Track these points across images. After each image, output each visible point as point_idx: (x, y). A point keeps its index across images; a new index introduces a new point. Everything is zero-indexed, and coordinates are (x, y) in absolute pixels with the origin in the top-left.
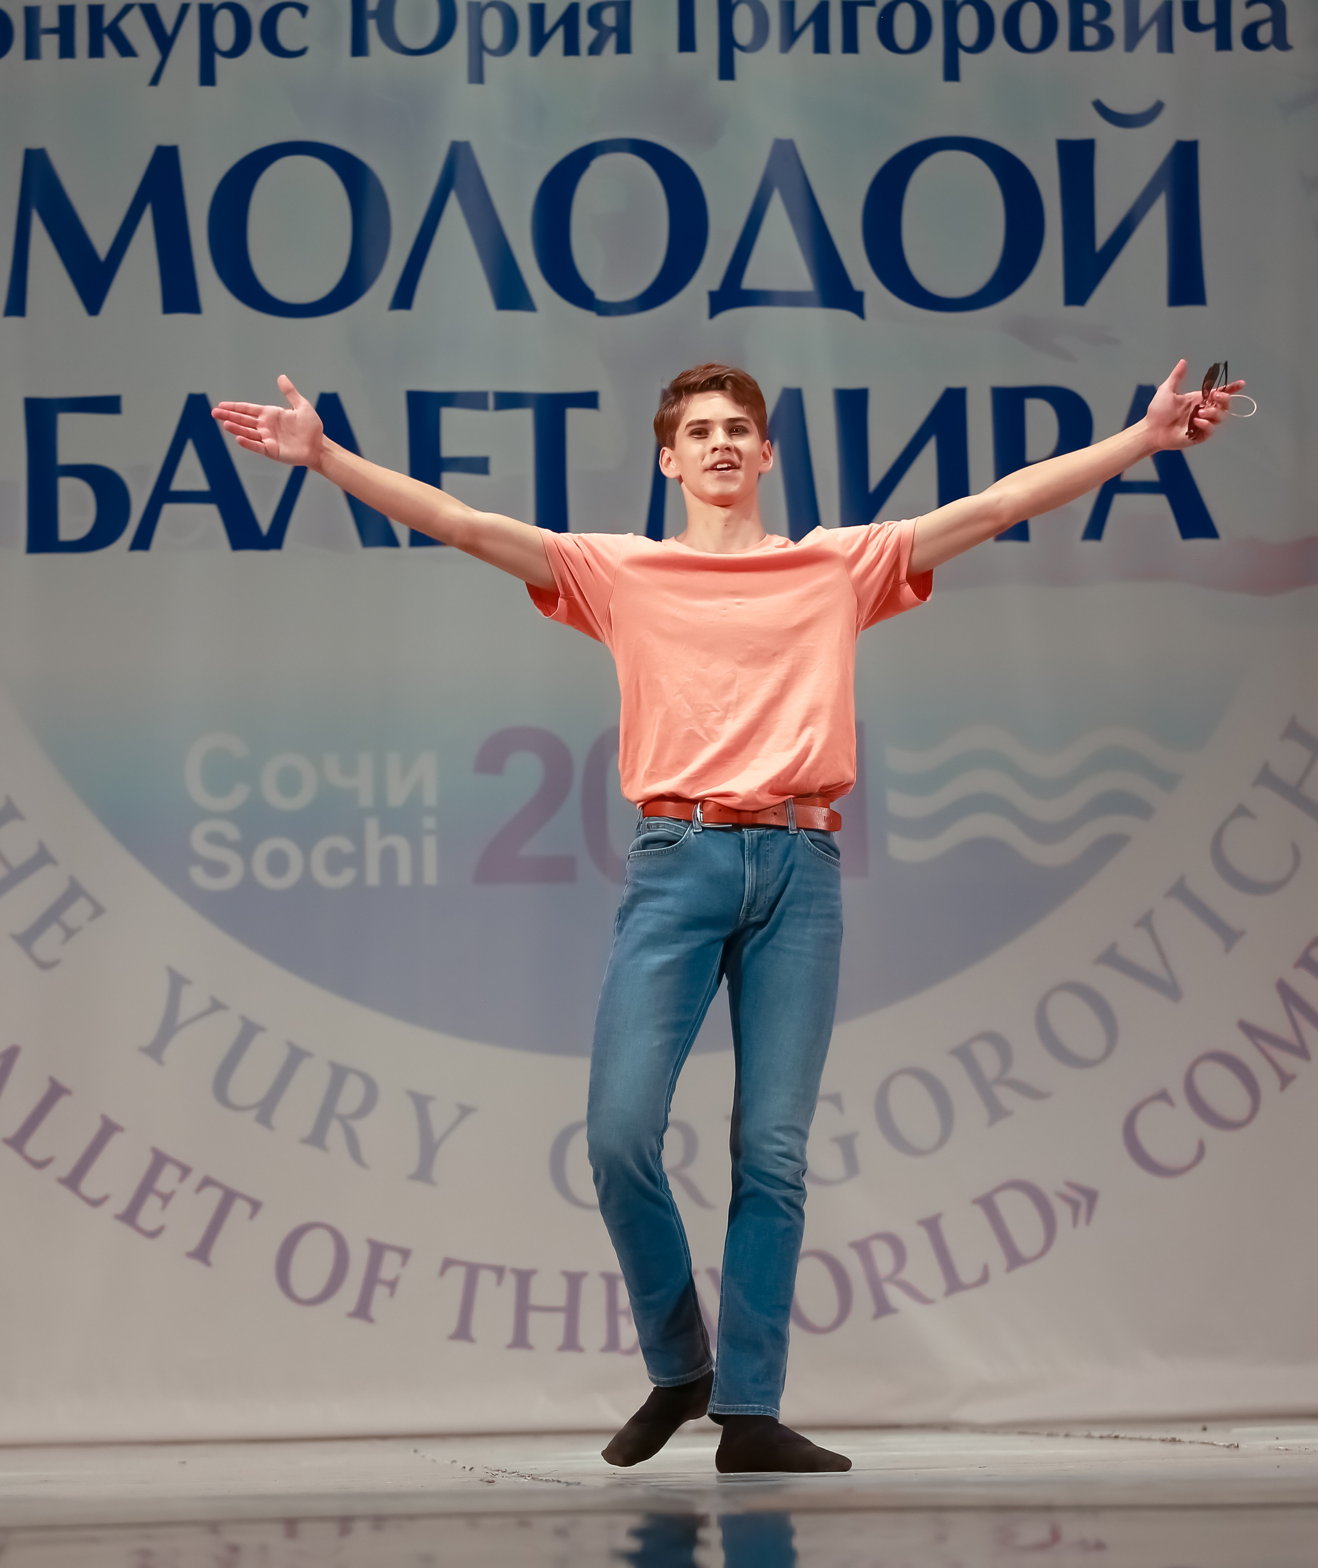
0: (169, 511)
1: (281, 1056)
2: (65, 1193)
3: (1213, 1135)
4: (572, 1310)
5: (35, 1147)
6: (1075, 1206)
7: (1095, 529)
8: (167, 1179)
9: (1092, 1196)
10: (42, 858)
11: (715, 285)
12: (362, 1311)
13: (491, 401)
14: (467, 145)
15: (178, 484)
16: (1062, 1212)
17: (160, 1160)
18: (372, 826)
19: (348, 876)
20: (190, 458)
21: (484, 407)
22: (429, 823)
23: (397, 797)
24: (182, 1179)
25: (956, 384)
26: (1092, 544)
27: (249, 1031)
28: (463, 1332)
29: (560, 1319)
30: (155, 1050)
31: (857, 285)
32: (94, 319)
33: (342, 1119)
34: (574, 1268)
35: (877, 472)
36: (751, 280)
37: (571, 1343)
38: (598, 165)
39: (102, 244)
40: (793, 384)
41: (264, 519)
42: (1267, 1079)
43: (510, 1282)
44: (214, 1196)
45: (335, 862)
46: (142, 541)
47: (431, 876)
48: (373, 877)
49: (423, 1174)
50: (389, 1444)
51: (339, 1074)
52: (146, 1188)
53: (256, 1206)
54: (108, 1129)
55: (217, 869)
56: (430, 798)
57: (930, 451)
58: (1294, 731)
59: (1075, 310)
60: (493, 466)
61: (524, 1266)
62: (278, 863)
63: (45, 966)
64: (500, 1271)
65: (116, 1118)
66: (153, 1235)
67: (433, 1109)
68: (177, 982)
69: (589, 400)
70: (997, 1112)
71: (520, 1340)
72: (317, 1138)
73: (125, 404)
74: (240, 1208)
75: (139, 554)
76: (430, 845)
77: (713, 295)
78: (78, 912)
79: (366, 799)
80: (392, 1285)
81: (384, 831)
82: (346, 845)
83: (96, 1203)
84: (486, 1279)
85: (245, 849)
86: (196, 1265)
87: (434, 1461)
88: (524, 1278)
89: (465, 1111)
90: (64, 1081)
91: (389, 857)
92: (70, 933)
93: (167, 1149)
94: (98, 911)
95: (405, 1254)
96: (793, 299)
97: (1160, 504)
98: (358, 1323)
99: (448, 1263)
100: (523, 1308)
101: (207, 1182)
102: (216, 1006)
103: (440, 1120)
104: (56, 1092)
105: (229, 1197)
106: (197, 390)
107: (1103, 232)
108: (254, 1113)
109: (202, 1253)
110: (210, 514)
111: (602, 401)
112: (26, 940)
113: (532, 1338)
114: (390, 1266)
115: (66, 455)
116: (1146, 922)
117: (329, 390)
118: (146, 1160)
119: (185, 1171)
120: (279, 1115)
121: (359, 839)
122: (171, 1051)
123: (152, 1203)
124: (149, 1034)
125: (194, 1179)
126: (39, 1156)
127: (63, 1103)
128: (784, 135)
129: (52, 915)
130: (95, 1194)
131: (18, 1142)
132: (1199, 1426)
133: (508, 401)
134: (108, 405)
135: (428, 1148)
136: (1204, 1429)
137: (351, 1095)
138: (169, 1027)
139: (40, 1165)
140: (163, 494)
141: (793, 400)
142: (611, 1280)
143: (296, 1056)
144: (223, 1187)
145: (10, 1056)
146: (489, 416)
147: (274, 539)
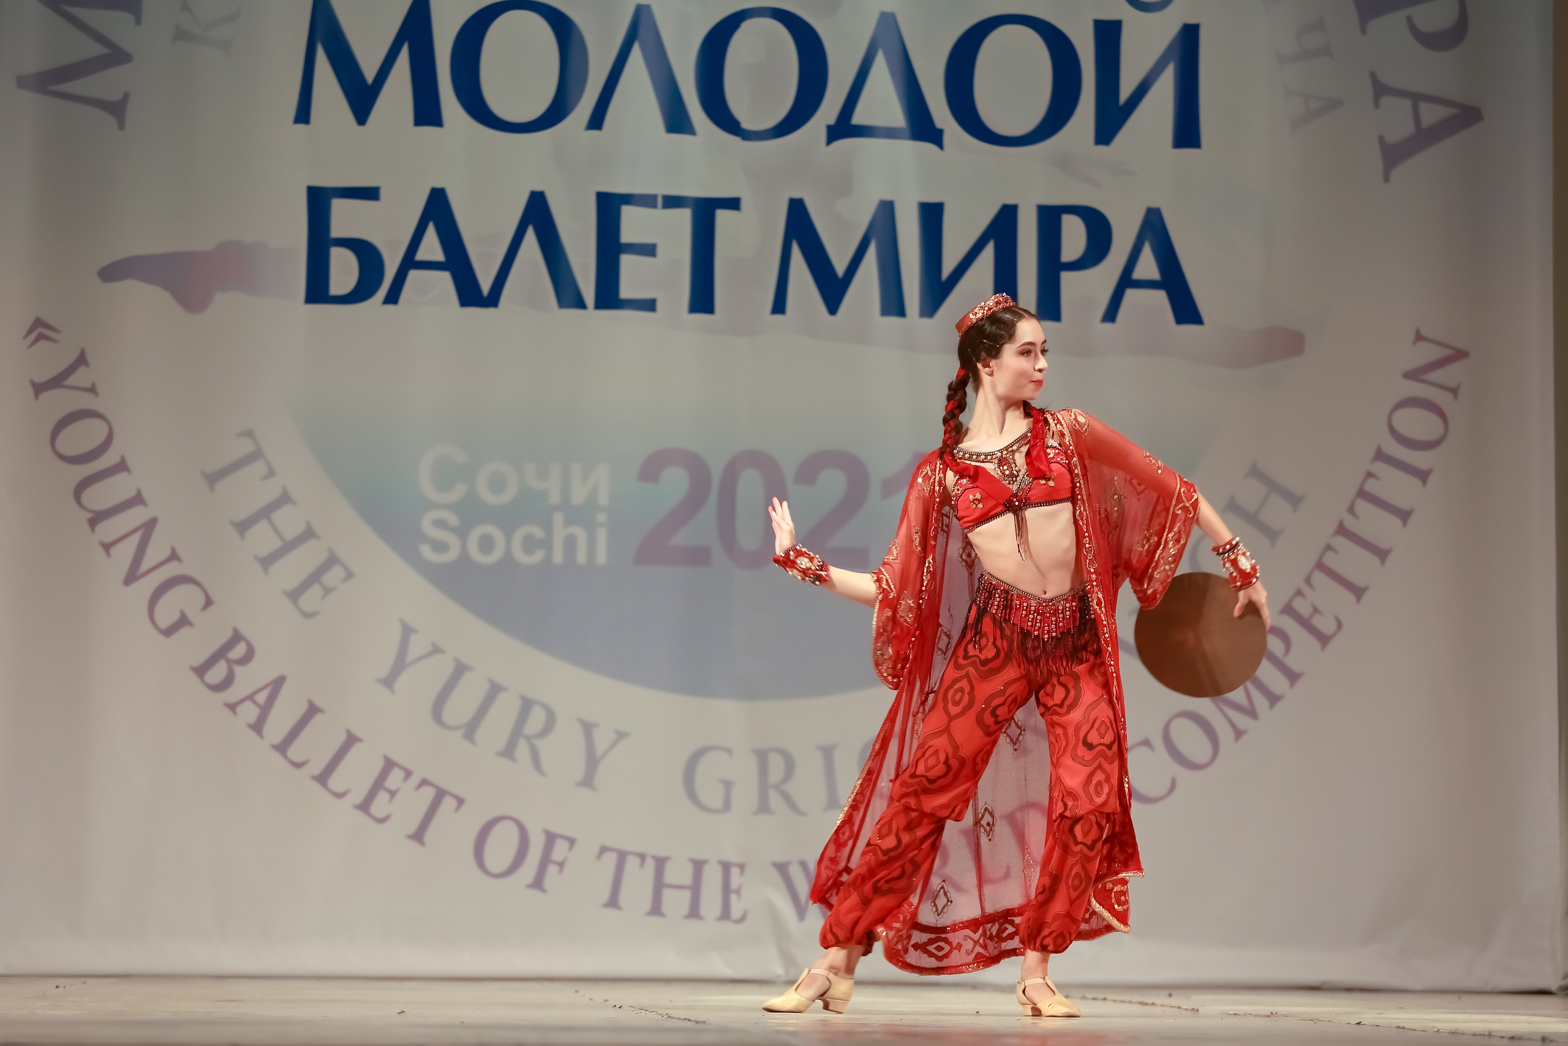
0: (413, 275)
1: (484, 689)
2: (317, 786)
3: (1182, 773)
4: (696, 888)
5: (296, 752)
7: (1110, 315)
8: (394, 779)
10: (309, 534)
11: (832, 120)
12: (538, 883)
13: (660, 202)
14: (648, 8)
15: (421, 255)
17: (389, 765)
18: (558, 519)
19: (539, 556)
20: (431, 236)
21: (655, 206)
22: (602, 518)
23: (578, 497)
24: (405, 780)
25: (1010, 201)
26: (1108, 326)
27: (460, 669)
28: (613, 902)
29: (686, 895)
30: (389, 682)
31: (939, 123)
32: (361, 128)
33: (528, 738)
34: (699, 856)
35: (948, 265)
36: (858, 119)
37: (694, 912)
38: (747, 26)
39: (370, 73)
40: (887, 197)
41: (486, 285)
42: (1224, 733)
43: (650, 865)
44: (429, 793)
45: (530, 545)
46: (393, 297)
47: (601, 558)
48: (558, 557)
49: (588, 781)
50: (556, 985)
51: (527, 704)
52: (378, 785)
53: (460, 802)
54: (351, 740)
55: (440, 547)
56: (603, 499)
57: (988, 252)
58: (1256, 472)
59: (1102, 148)
60: (659, 251)
61: (661, 853)
62: (487, 544)
63: (308, 615)
64: (642, 857)
65: (357, 732)
66: (382, 821)
67: (597, 734)
68: (407, 631)
69: (733, 204)
71: (656, 909)
72: (508, 752)
73: (383, 194)
74: (448, 803)
75: (390, 308)
76: (602, 535)
77: (830, 128)
78: (334, 576)
79: (555, 498)
80: (561, 865)
81: (567, 523)
82: (538, 532)
83: (339, 796)
84: (632, 862)
85: (462, 533)
86: (414, 845)
87: (591, 999)
88: (661, 863)
89: (621, 735)
90: (319, 702)
91: (570, 543)
92: (327, 591)
93: (395, 757)
94: (350, 575)
95: (572, 842)
96: (890, 133)
97: (1160, 297)
98: (535, 893)
99: (603, 850)
100: (659, 885)
101: (424, 782)
103: (602, 740)
104: (313, 710)
105: (441, 794)
106: (438, 185)
107: (1125, 91)
108: (461, 732)
109: (418, 836)
110: (444, 280)
111: (744, 204)
112: (294, 595)
113: (666, 907)
114: (560, 850)
115: (337, 230)
117: (538, 188)
118: (380, 764)
119: (408, 773)
120: (481, 734)
121: (548, 529)
122: (401, 683)
123: (382, 796)
124: (384, 671)
125: (415, 780)
126: (298, 759)
127: (318, 718)
128: (888, 9)
129: (315, 577)
130: (339, 789)
131: (282, 748)
132: (1166, 993)
133: (673, 202)
134: (370, 194)
135: (592, 762)
136: (1170, 995)
137: (536, 721)
138: (400, 665)
139: (298, 765)
140: (409, 262)
141: (887, 210)
142: (726, 867)
143: (495, 690)
144: (436, 787)
145: (279, 683)
146: (660, 214)
147: (492, 300)
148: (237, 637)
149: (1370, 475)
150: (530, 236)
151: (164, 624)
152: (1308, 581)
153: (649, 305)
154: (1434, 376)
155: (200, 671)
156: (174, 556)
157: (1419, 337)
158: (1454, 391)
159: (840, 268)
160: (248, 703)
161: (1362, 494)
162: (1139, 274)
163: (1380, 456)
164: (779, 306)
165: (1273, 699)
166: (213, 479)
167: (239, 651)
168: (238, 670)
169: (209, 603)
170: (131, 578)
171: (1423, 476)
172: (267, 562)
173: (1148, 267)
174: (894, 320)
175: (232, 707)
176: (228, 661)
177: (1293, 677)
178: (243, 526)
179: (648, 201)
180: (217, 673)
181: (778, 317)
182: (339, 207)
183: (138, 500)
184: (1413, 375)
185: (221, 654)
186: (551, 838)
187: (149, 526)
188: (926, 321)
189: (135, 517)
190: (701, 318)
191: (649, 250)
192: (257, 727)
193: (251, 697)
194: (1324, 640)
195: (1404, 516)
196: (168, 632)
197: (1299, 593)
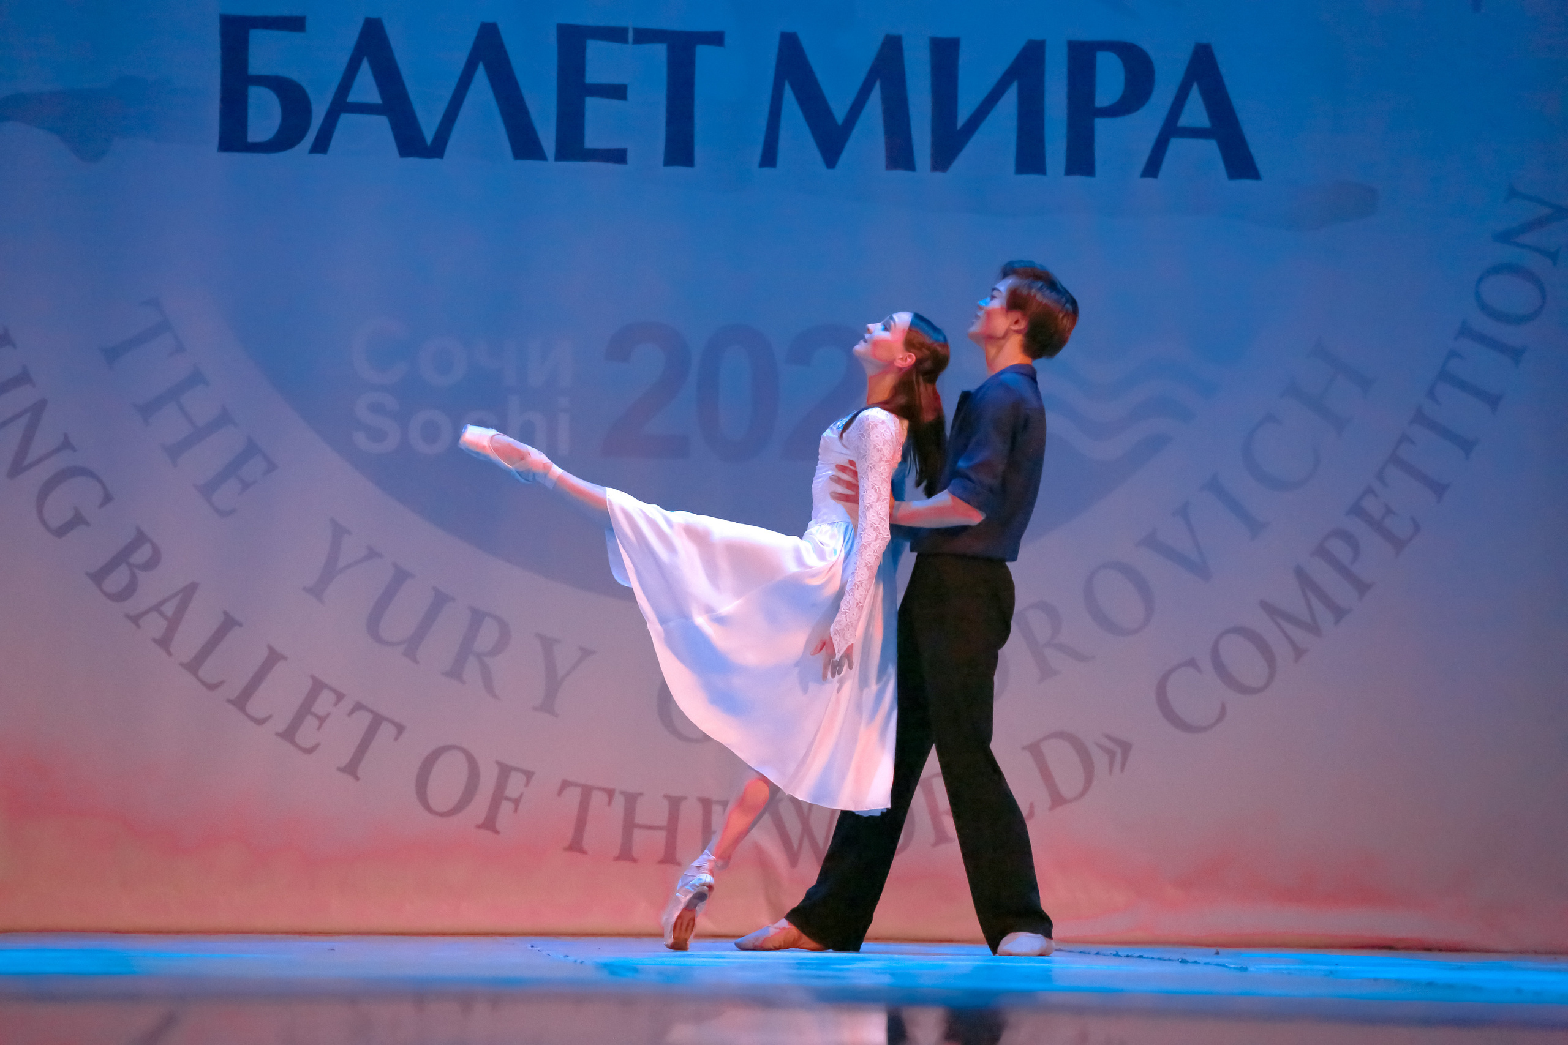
0: (345, 119)
1: (427, 599)
2: (234, 711)
4: (672, 829)
5: (207, 671)
6: (1112, 755)
7: (1152, 168)
8: (324, 703)
9: (1126, 747)
10: (224, 419)
12: (489, 824)
13: (631, 36)
15: (352, 98)
16: (1100, 760)
17: (318, 686)
18: (513, 402)
20: (365, 74)
21: (625, 40)
22: (564, 401)
23: (536, 379)
24: (336, 704)
25: (1037, 37)
26: (1150, 181)
28: (576, 845)
29: (661, 837)
33: (478, 656)
35: (964, 111)
37: (670, 857)
40: (894, 31)
41: (429, 132)
42: (1282, 652)
43: (619, 801)
44: (365, 718)
46: (321, 145)
47: (564, 448)
49: (548, 705)
50: (509, 939)
51: (477, 617)
52: (305, 710)
53: (400, 729)
54: (274, 657)
55: (377, 435)
56: (565, 379)
57: (1011, 96)
58: (1319, 351)
60: (630, 93)
61: (632, 789)
62: (430, 432)
63: (223, 514)
64: (610, 793)
65: (280, 648)
66: (309, 751)
67: (558, 651)
68: (339, 532)
69: (716, 39)
70: (1046, 672)
71: (626, 854)
72: (455, 672)
73: (309, 24)
74: (386, 731)
75: (318, 157)
78: (253, 468)
79: (510, 379)
80: (516, 802)
82: (490, 419)
83: (260, 722)
84: (598, 799)
85: (402, 418)
86: (346, 779)
88: (631, 800)
89: (586, 653)
92: (246, 486)
93: (324, 677)
94: (272, 467)
95: (529, 775)
97: (1210, 148)
98: (486, 834)
99: (565, 785)
100: (629, 825)
101: (359, 707)
102: (372, 554)
103: (564, 660)
104: (229, 624)
105: (377, 720)
106: (373, 15)
108: (402, 648)
109: (351, 769)
110: (382, 124)
111: (728, 39)
112: (207, 490)
113: (636, 852)
114: (515, 786)
115: (257, 66)
116: (1183, 512)
117: (489, 20)
118: (308, 684)
119: (340, 697)
120: (424, 651)
121: (502, 415)
122: (331, 592)
123: (310, 722)
124: (312, 578)
125: (347, 704)
126: (212, 679)
127: (235, 633)
129: (232, 469)
130: (260, 715)
131: (193, 666)
132: (1213, 950)
133: (644, 36)
134: (295, 24)
135: (553, 685)
136: (1218, 953)
137: (488, 636)
138: (330, 571)
139: (212, 687)
140: (340, 106)
141: (892, 47)
142: (706, 804)
143: (440, 600)
144: (371, 711)
145: (189, 591)
146: (629, 49)
147: (437, 149)
148: (141, 538)
149: (1453, 354)
150: (481, 74)
151: (56, 522)
152: (1380, 476)
153: (618, 156)
154: (1528, 238)
155: (98, 577)
156: (66, 444)
157: (1513, 193)
158: (1553, 256)
159: (840, 113)
160: (154, 615)
161: (1444, 376)
162: (1184, 121)
163: (1465, 331)
164: (769, 158)
165: (1339, 613)
166: (112, 354)
167: (142, 555)
168: (141, 575)
169: (107, 498)
170: (17, 468)
171: (1516, 354)
172: (175, 451)
173: (1195, 113)
174: (901, 174)
175: (135, 619)
176: (130, 565)
177: (1362, 587)
178: (148, 410)
179: (616, 35)
180: (118, 579)
181: (767, 171)
182: (258, 38)
183: (23, 378)
184: (1506, 237)
185: (122, 557)
186: (505, 771)
187: (39, 408)
188: (938, 175)
189: (22, 398)
190: (679, 171)
191: (618, 92)
192: (164, 642)
193: (157, 608)
194: (1398, 544)
195: (1493, 401)
196: (61, 532)
197: (1369, 491)
